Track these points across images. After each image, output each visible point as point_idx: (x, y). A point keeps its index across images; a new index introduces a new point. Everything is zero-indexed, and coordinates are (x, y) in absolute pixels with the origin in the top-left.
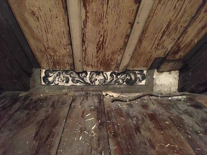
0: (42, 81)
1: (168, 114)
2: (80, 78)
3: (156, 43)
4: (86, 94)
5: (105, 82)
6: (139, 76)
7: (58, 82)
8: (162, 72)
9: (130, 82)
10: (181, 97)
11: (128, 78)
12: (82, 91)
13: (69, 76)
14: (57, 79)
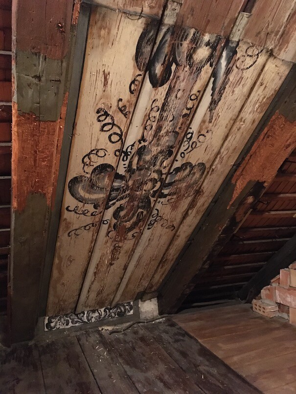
0: (45, 328)
1: (152, 335)
2: (78, 318)
3: (137, 284)
4: (86, 332)
5: (100, 318)
6: (127, 307)
7: (59, 326)
8: (145, 301)
9: (121, 314)
10: (161, 320)
11: (119, 310)
12: (81, 330)
13: (69, 319)
14: (58, 324)
